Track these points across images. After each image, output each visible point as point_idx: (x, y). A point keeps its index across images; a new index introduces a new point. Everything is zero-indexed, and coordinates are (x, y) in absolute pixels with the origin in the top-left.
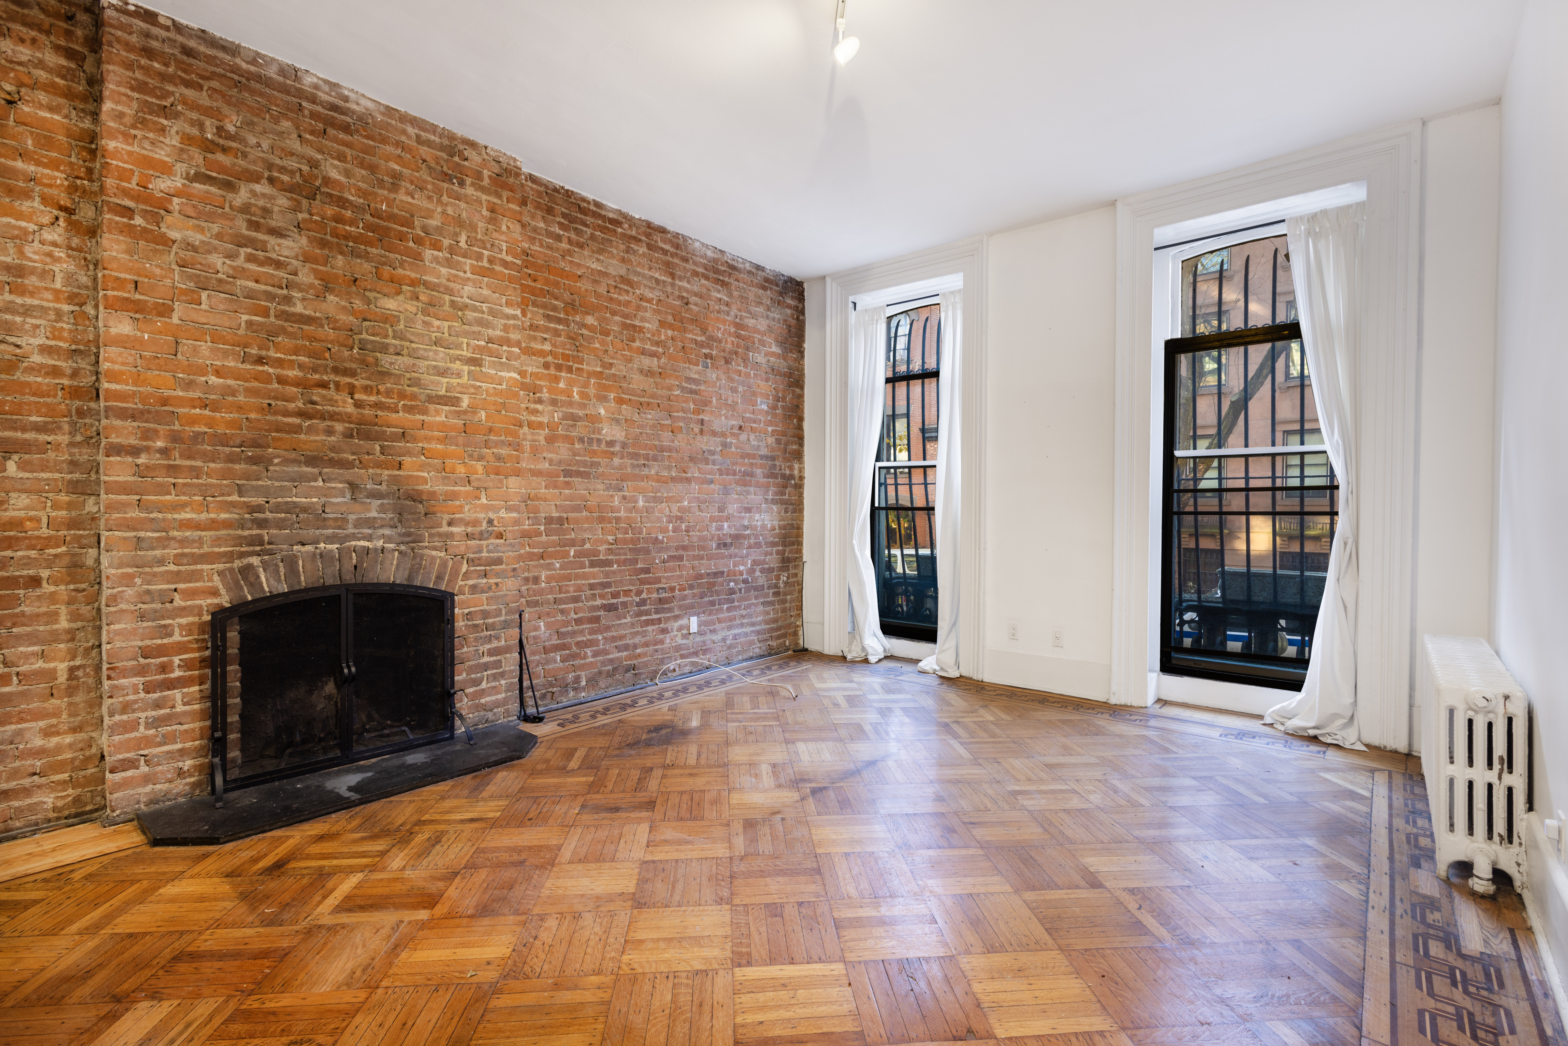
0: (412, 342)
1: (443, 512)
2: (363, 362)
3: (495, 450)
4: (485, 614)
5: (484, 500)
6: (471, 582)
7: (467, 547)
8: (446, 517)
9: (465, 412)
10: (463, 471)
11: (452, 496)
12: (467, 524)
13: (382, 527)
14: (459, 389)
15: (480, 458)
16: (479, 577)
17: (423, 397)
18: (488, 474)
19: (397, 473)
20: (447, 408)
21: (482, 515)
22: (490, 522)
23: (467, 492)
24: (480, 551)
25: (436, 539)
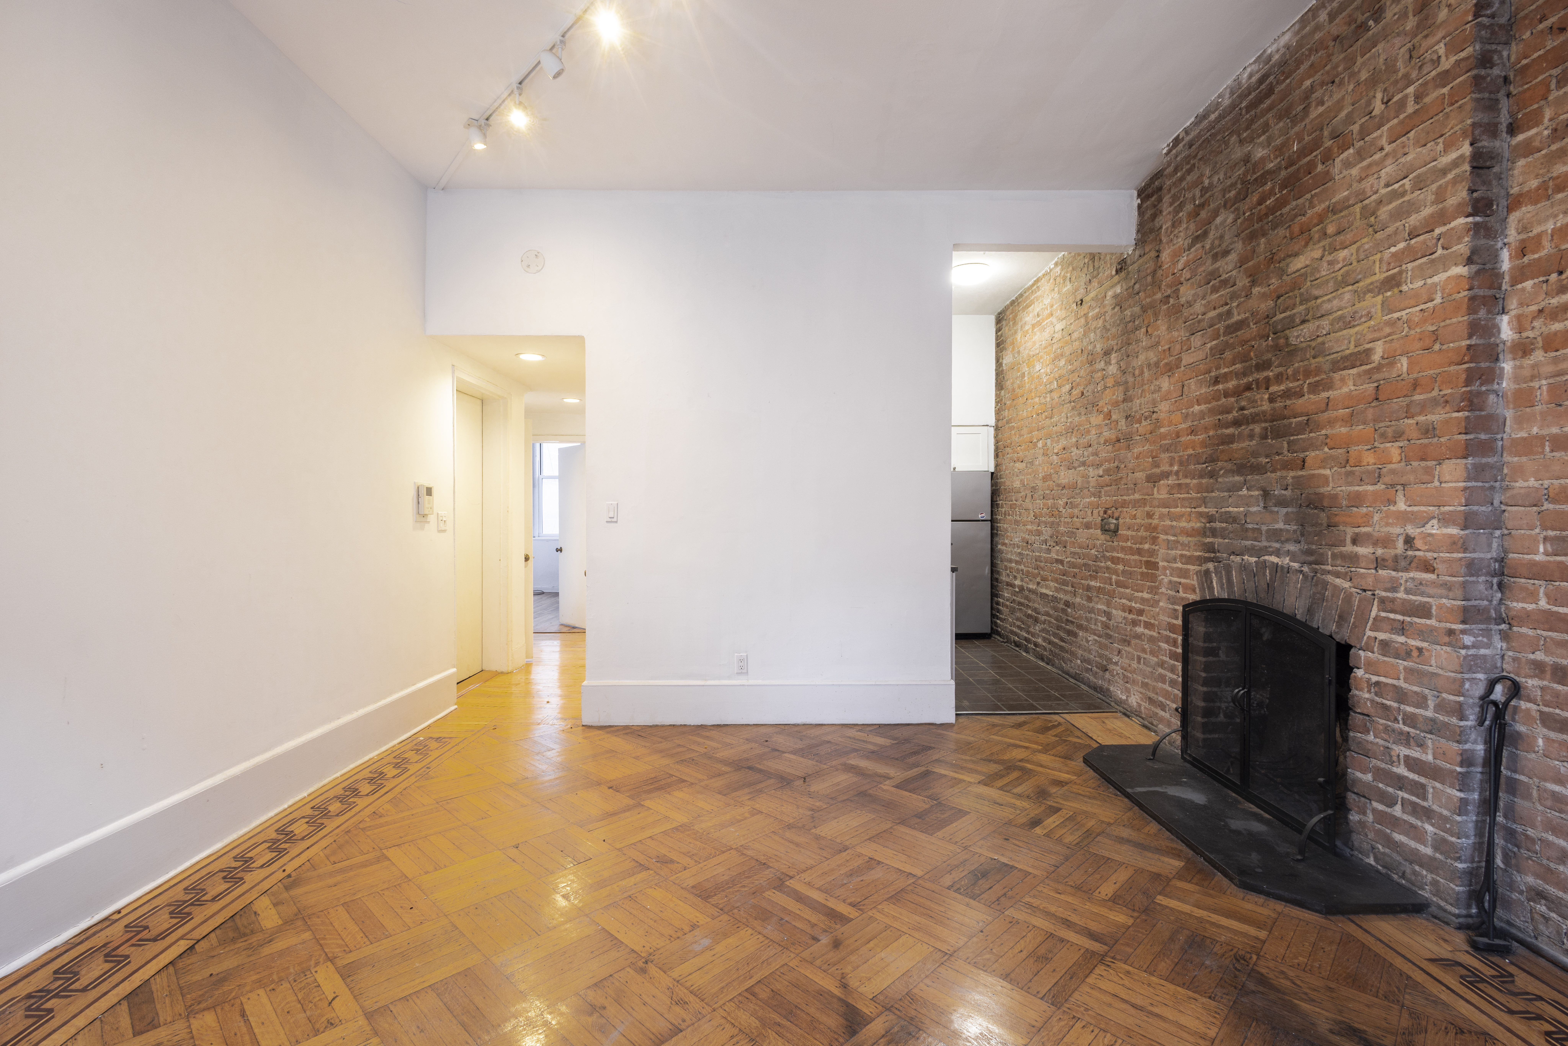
0: (1316, 298)
1: (1346, 524)
2: (1277, 348)
3: (1421, 418)
4: (1402, 696)
5: (1402, 506)
6: (1382, 636)
7: (1377, 580)
8: (1350, 532)
9: (1379, 368)
10: (1372, 460)
11: (1357, 500)
12: (1375, 543)
13: (1287, 540)
14: (1370, 336)
15: (1398, 436)
16: (1393, 630)
17: (1327, 367)
18: (1408, 461)
19: (1300, 473)
20: (1354, 371)
21: (1397, 530)
22: (1409, 541)
23: (1375, 493)
24: (1394, 589)
25: (1339, 562)
